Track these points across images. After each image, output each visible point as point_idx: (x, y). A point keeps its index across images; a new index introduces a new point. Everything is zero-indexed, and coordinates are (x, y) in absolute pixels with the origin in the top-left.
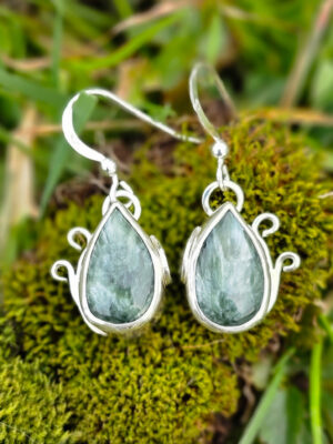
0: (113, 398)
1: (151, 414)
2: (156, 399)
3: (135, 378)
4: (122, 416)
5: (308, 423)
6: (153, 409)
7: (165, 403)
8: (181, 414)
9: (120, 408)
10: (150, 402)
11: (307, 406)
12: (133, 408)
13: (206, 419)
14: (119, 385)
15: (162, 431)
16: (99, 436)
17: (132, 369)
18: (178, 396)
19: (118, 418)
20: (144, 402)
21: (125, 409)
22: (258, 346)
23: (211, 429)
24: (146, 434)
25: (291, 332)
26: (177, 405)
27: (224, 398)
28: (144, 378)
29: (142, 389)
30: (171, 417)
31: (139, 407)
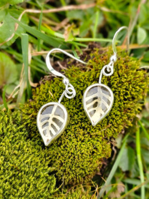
0: (67, 154)
1: (81, 159)
2: (83, 154)
3: (74, 146)
4: (70, 160)
5: (137, 161)
6: (81, 157)
7: (86, 155)
8: (92, 159)
9: (69, 158)
10: (80, 155)
11: (136, 154)
12: (74, 157)
13: (100, 160)
14: (69, 149)
15: (85, 166)
16: (62, 168)
17: (73, 143)
18: (90, 152)
19: (68, 161)
20: (78, 155)
21: (71, 158)
22: (118, 132)
23: (101, 163)
24: (79, 167)
25: (130, 127)
26: (90, 155)
27: (107, 152)
28: (78, 146)
29: (77, 150)
30: (88, 160)
31: (76, 157)
